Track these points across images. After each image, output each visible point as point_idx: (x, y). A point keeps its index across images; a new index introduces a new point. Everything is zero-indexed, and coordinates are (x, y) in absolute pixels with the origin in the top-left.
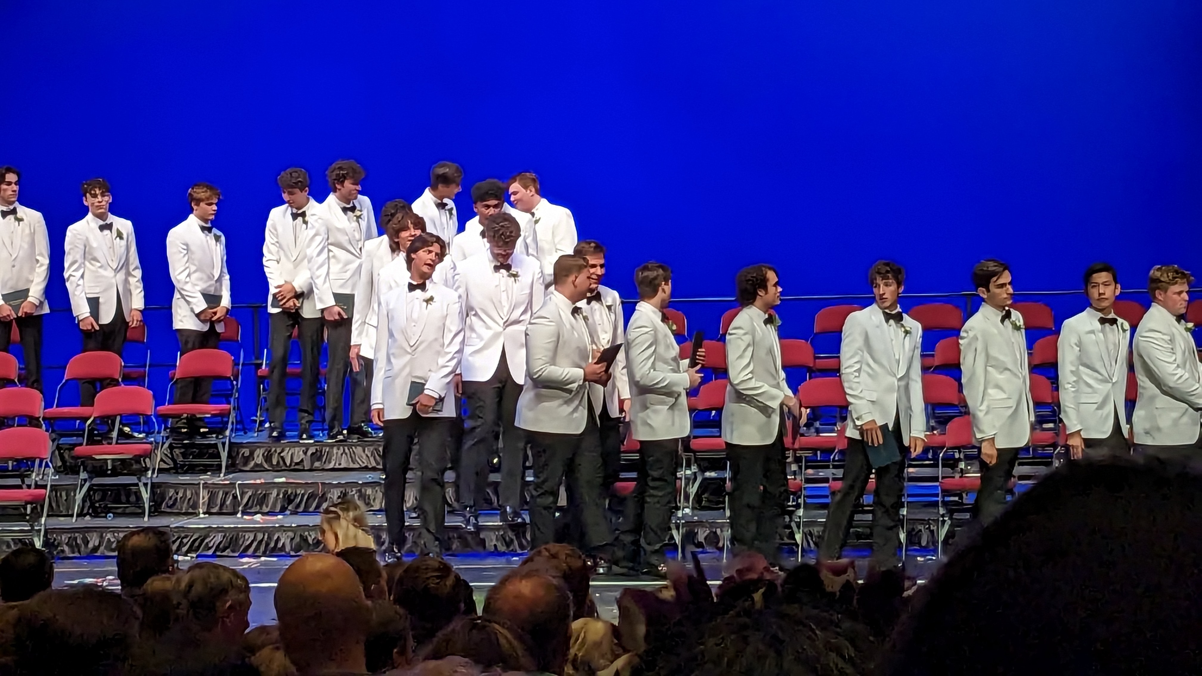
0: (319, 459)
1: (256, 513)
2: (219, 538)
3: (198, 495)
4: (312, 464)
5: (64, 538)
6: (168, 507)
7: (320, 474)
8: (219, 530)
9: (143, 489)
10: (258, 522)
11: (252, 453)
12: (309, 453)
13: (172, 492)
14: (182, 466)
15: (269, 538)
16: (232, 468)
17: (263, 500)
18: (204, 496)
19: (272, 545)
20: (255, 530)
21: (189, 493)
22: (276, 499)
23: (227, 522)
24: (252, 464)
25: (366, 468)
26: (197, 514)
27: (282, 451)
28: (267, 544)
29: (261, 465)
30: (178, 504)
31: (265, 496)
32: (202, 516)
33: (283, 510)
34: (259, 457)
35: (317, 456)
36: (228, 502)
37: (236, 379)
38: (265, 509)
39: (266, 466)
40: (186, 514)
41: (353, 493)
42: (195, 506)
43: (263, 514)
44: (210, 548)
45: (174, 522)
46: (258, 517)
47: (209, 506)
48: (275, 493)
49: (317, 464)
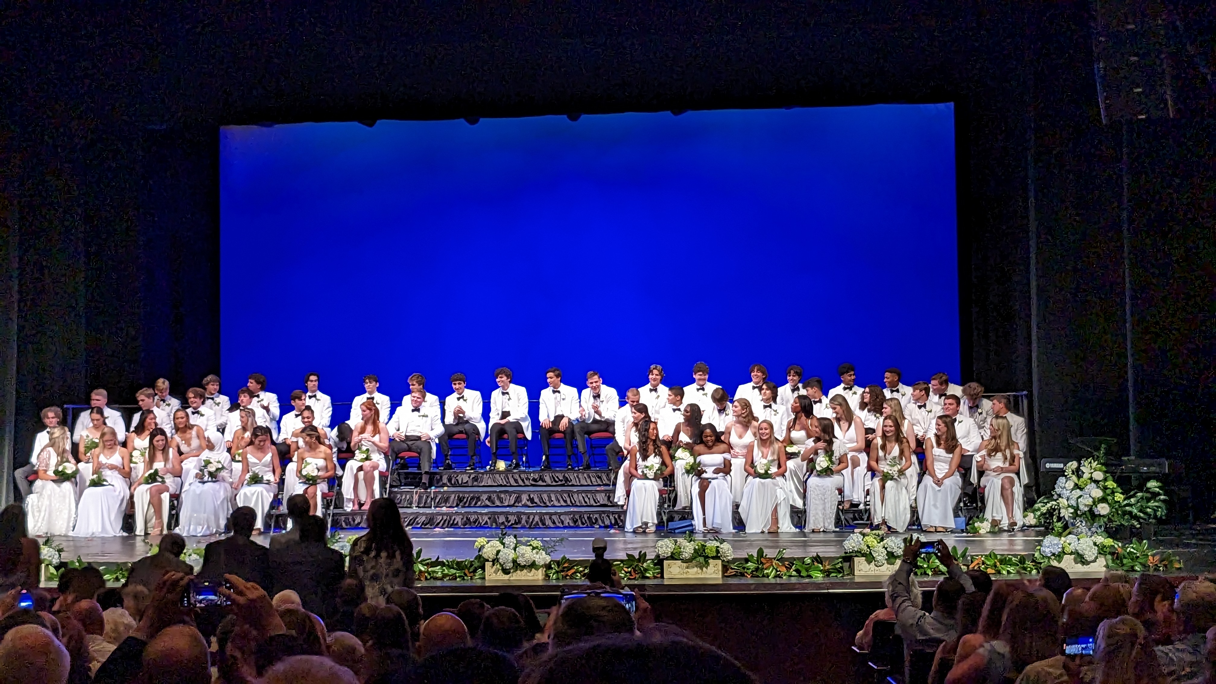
0: (476, 480)
1: (442, 507)
2: (424, 518)
3: (412, 497)
4: (473, 483)
5: (343, 518)
8: (423, 514)
10: (444, 511)
11: (441, 477)
12: (471, 477)
13: (399, 496)
15: (451, 519)
17: (446, 500)
18: (416, 498)
19: (451, 522)
20: (443, 514)
21: (408, 497)
22: (454, 500)
23: (427, 511)
24: (441, 483)
25: (501, 486)
26: (412, 507)
28: (449, 522)
29: (445, 483)
31: (448, 498)
32: (415, 508)
33: (457, 506)
35: (475, 479)
36: (428, 501)
38: (448, 505)
39: (448, 484)
41: (494, 496)
42: (411, 503)
43: (447, 507)
44: (418, 524)
46: (444, 509)
47: (418, 503)
48: (453, 496)
49: (475, 483)
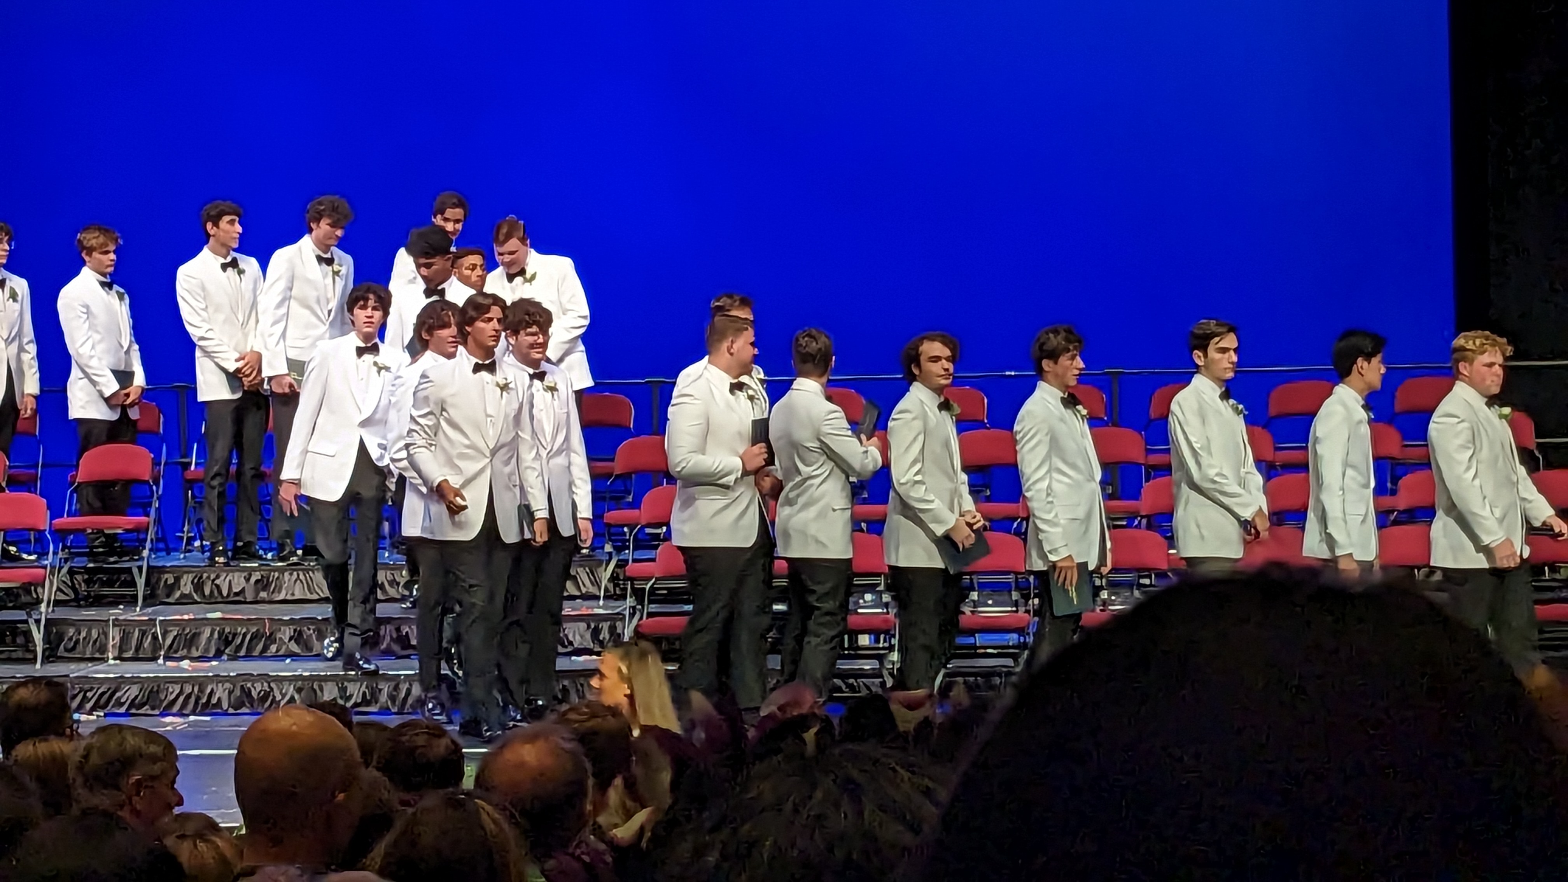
0: (265, 588)
1: (182, 659)
2: (134, 691)
3: (106, 635)
4: (257, 594)
6: (66, 650)
7: (267, 607)
8: (133, 681)
9: (34, 628)
10: (186, 671)
11: (177, 580)
12: (253, 580)
13: (71, 631)
14: (86, 598)
15: (201, 691)
16: (151, 599)
17: (191, 641)
18: (114, 636)
19: (204, 700)
20: (183, 681)
21: (94, 634)
22: (209, 639)
23: (144, 670)
24: (177, 594)
26: (104, 660)
27: (218, 577)
28: (198, 699)
29: (189, 596)
30: (80, 647)
31: (196, 636)
32: (111, 662)
33: (218, 655)
34: (186, 586)
35: (263, 584)
36: (146, 644)
37: (157, 484)
38: (195, 654)
39: (196, 597)
40: (92, 660)
41: (311, 631)
42: (103, 649)
43: (193, 659)
44: (122, 704)
45: (74, 670)
46: (185, 664)
47: (121, 650)
48: (207, 632)
49: (263, 595)
